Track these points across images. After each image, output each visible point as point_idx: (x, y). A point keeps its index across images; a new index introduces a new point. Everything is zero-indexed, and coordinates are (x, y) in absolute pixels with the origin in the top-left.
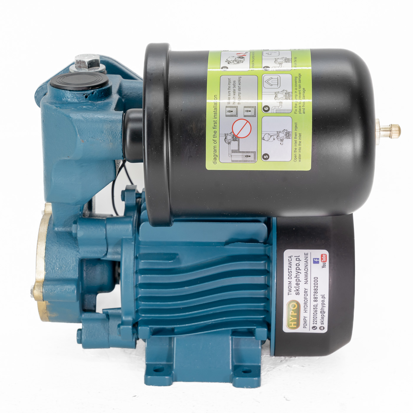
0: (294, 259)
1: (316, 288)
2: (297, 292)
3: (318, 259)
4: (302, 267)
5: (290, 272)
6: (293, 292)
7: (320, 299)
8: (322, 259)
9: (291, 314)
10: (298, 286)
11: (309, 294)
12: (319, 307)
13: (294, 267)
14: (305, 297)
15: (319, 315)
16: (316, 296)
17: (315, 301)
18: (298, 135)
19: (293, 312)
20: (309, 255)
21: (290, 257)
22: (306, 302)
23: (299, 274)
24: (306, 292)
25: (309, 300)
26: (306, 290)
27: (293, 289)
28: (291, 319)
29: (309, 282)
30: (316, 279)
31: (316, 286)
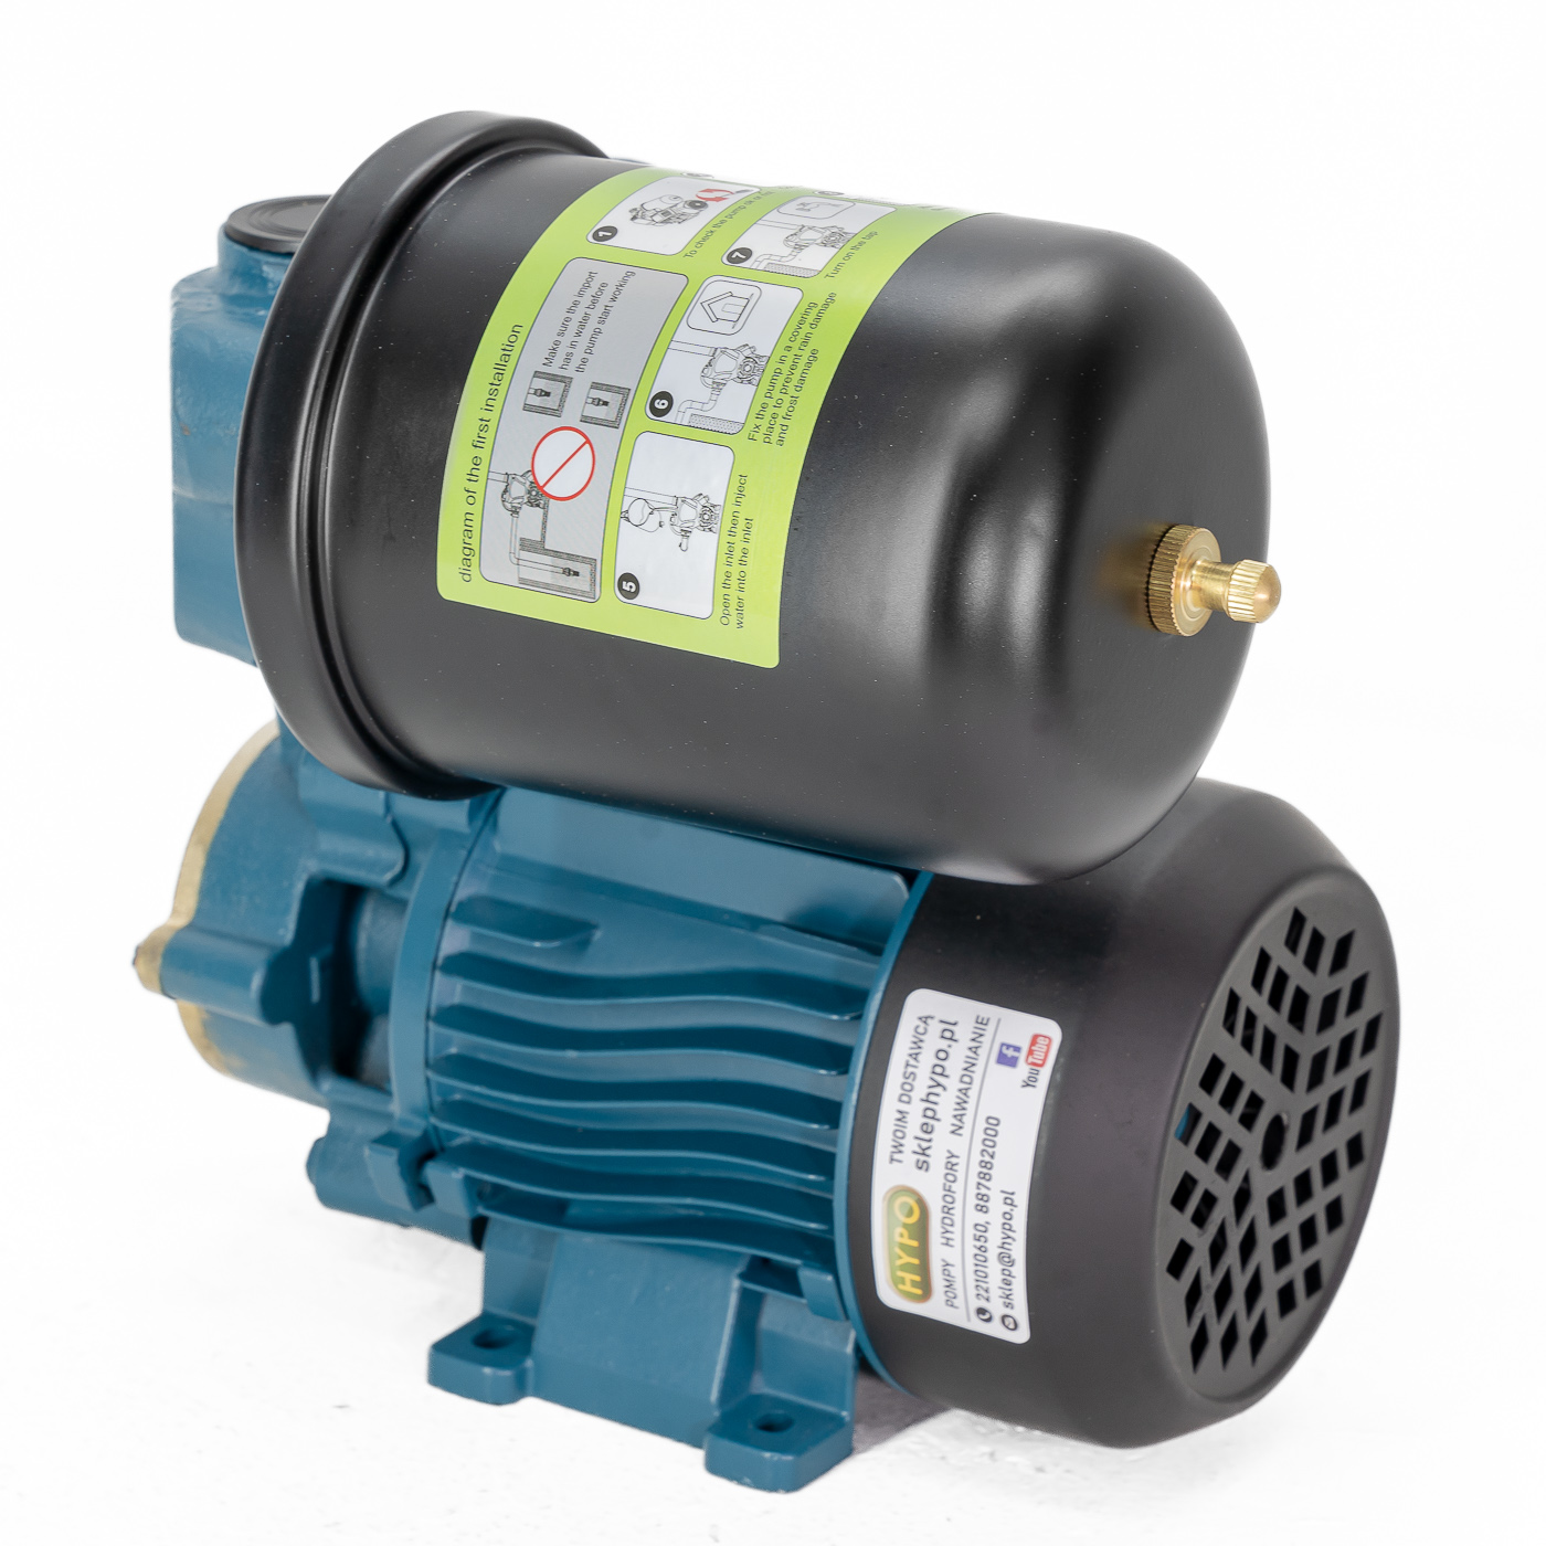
0: (935, 1028)
1: (987, 1158)
2: (922, 1158)
3: (1017, 1049)
4: (955, 1066)
5: (909, 1077)
6: (909, 1158)
7: (997, 1206)
8: (1031, 1052)
9: (898, 1239)
10: (927, 1136)
11: (960, 1175)
12: (995, 1237)
13: (927, 1059)
14: (948, 1184)
15: (994, 1269)
16: (983, 1191)
17: (982, 1209)
18: (742, 525)
19: (906, 1233)
20: (990, 1028)
21: (925, 1019)
22: (951, 1206)
23: (938, 1090)
24: (951, 1166)
25: (959, 1197)
26: (954, 1160)
27: (910, 1144)
28: (900, 1258)
29: (966, 1131)
30: (993, 1124)
31: (990, 1150)
